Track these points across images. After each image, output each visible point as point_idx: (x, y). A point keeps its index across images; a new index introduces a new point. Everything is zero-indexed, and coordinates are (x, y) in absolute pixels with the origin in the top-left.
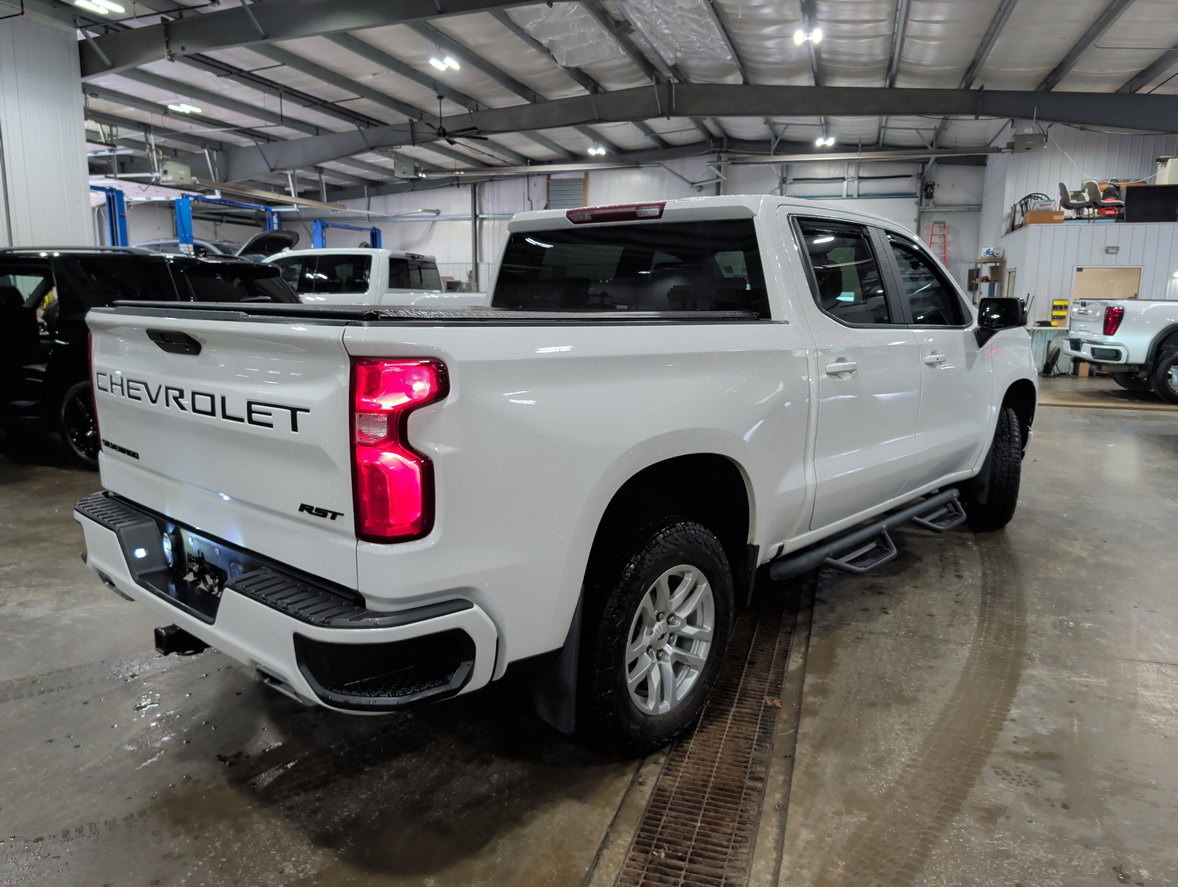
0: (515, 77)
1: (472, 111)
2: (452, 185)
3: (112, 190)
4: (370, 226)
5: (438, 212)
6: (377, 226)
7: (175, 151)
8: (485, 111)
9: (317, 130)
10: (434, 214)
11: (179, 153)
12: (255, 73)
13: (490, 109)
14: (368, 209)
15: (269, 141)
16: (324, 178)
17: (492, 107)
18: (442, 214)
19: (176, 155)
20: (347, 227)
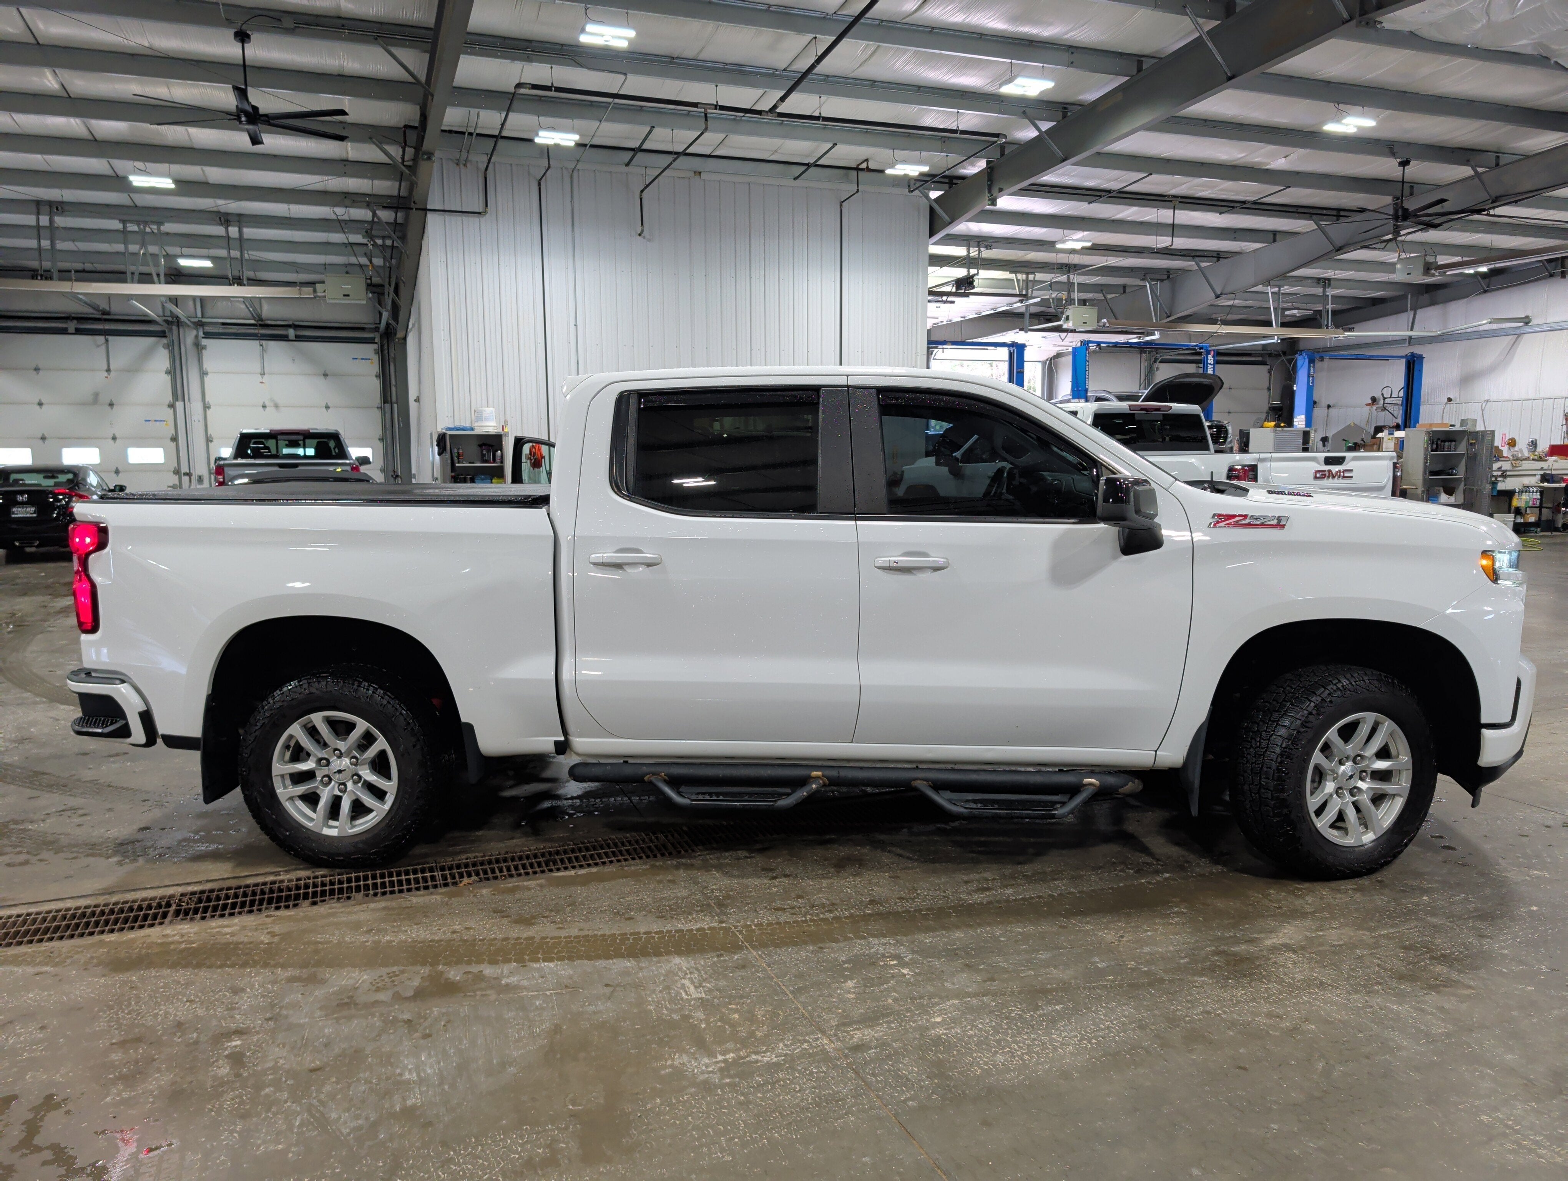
0: (1529, 105)
1: (1480, 170)
2: (1551, 276)
3: (1014, 345)
4: (1407, 350)
5: (1527, 321)
6: (1418, 350)
7: (1124, 287)
8: (1520, 160)
9: (1274, 236)
10: (1521, 324)
11: (1127, 290)
12: (1128, 189)
13: (1527, 157)
14: (1412, 329)
15: (1218, 259)
16: (1330, 292)
17: (1530, 154)
18: (1534, 322)
19: (1124, 292)
20: (1358, 358)
